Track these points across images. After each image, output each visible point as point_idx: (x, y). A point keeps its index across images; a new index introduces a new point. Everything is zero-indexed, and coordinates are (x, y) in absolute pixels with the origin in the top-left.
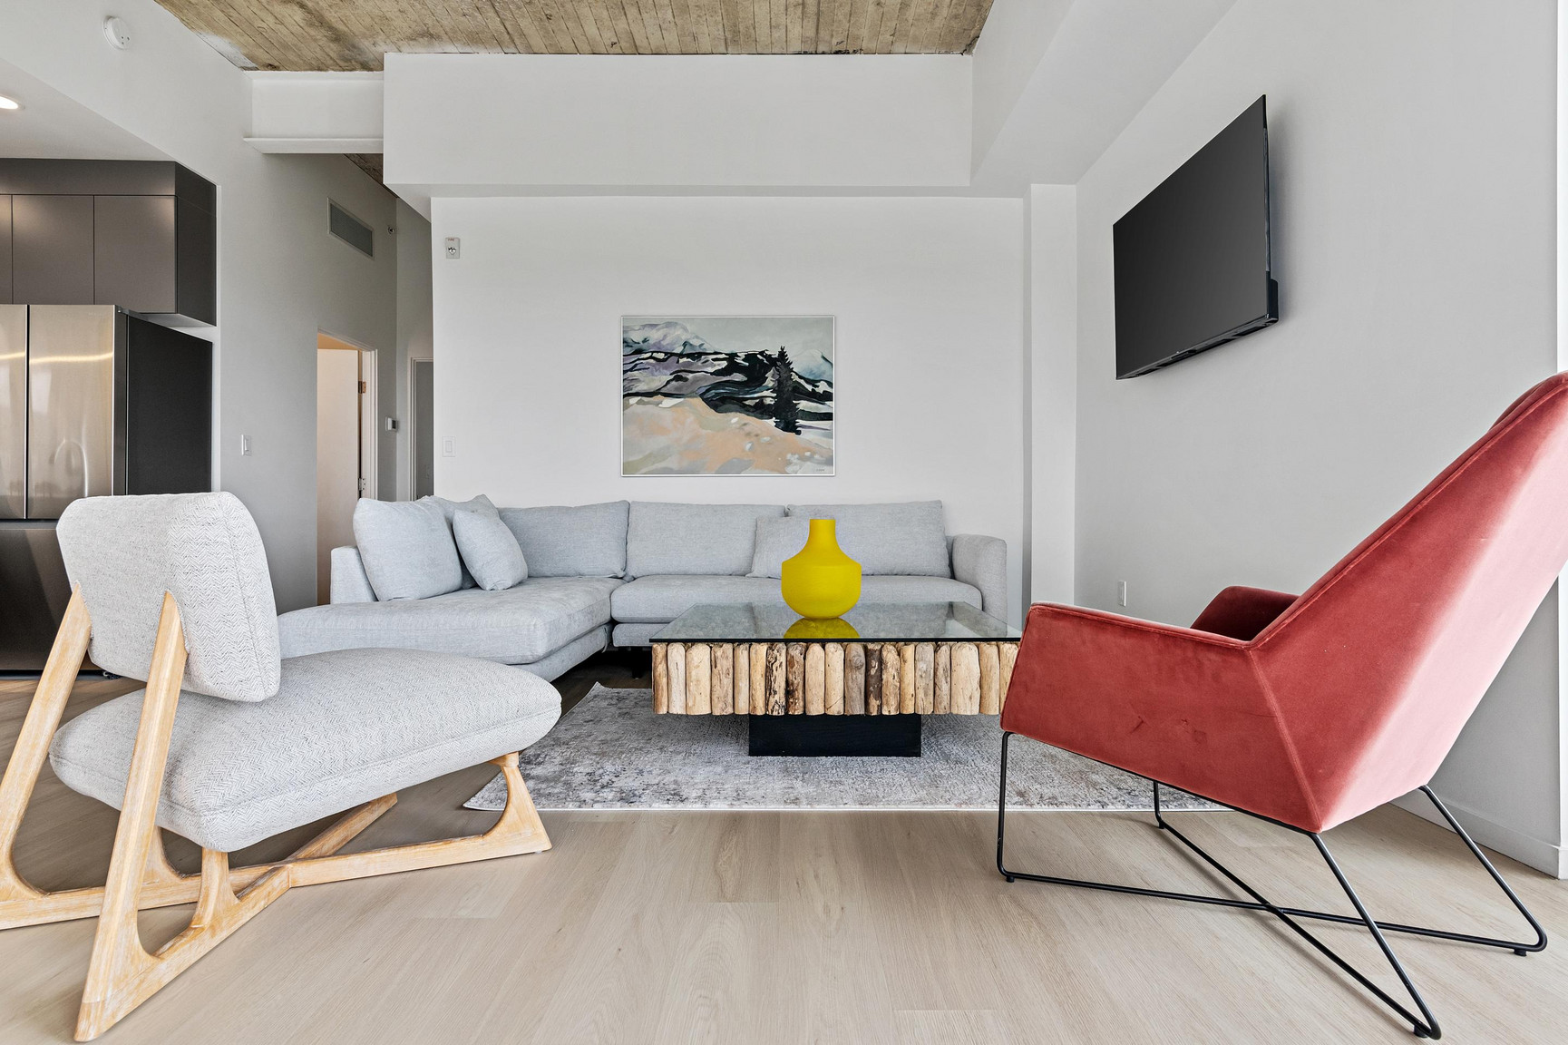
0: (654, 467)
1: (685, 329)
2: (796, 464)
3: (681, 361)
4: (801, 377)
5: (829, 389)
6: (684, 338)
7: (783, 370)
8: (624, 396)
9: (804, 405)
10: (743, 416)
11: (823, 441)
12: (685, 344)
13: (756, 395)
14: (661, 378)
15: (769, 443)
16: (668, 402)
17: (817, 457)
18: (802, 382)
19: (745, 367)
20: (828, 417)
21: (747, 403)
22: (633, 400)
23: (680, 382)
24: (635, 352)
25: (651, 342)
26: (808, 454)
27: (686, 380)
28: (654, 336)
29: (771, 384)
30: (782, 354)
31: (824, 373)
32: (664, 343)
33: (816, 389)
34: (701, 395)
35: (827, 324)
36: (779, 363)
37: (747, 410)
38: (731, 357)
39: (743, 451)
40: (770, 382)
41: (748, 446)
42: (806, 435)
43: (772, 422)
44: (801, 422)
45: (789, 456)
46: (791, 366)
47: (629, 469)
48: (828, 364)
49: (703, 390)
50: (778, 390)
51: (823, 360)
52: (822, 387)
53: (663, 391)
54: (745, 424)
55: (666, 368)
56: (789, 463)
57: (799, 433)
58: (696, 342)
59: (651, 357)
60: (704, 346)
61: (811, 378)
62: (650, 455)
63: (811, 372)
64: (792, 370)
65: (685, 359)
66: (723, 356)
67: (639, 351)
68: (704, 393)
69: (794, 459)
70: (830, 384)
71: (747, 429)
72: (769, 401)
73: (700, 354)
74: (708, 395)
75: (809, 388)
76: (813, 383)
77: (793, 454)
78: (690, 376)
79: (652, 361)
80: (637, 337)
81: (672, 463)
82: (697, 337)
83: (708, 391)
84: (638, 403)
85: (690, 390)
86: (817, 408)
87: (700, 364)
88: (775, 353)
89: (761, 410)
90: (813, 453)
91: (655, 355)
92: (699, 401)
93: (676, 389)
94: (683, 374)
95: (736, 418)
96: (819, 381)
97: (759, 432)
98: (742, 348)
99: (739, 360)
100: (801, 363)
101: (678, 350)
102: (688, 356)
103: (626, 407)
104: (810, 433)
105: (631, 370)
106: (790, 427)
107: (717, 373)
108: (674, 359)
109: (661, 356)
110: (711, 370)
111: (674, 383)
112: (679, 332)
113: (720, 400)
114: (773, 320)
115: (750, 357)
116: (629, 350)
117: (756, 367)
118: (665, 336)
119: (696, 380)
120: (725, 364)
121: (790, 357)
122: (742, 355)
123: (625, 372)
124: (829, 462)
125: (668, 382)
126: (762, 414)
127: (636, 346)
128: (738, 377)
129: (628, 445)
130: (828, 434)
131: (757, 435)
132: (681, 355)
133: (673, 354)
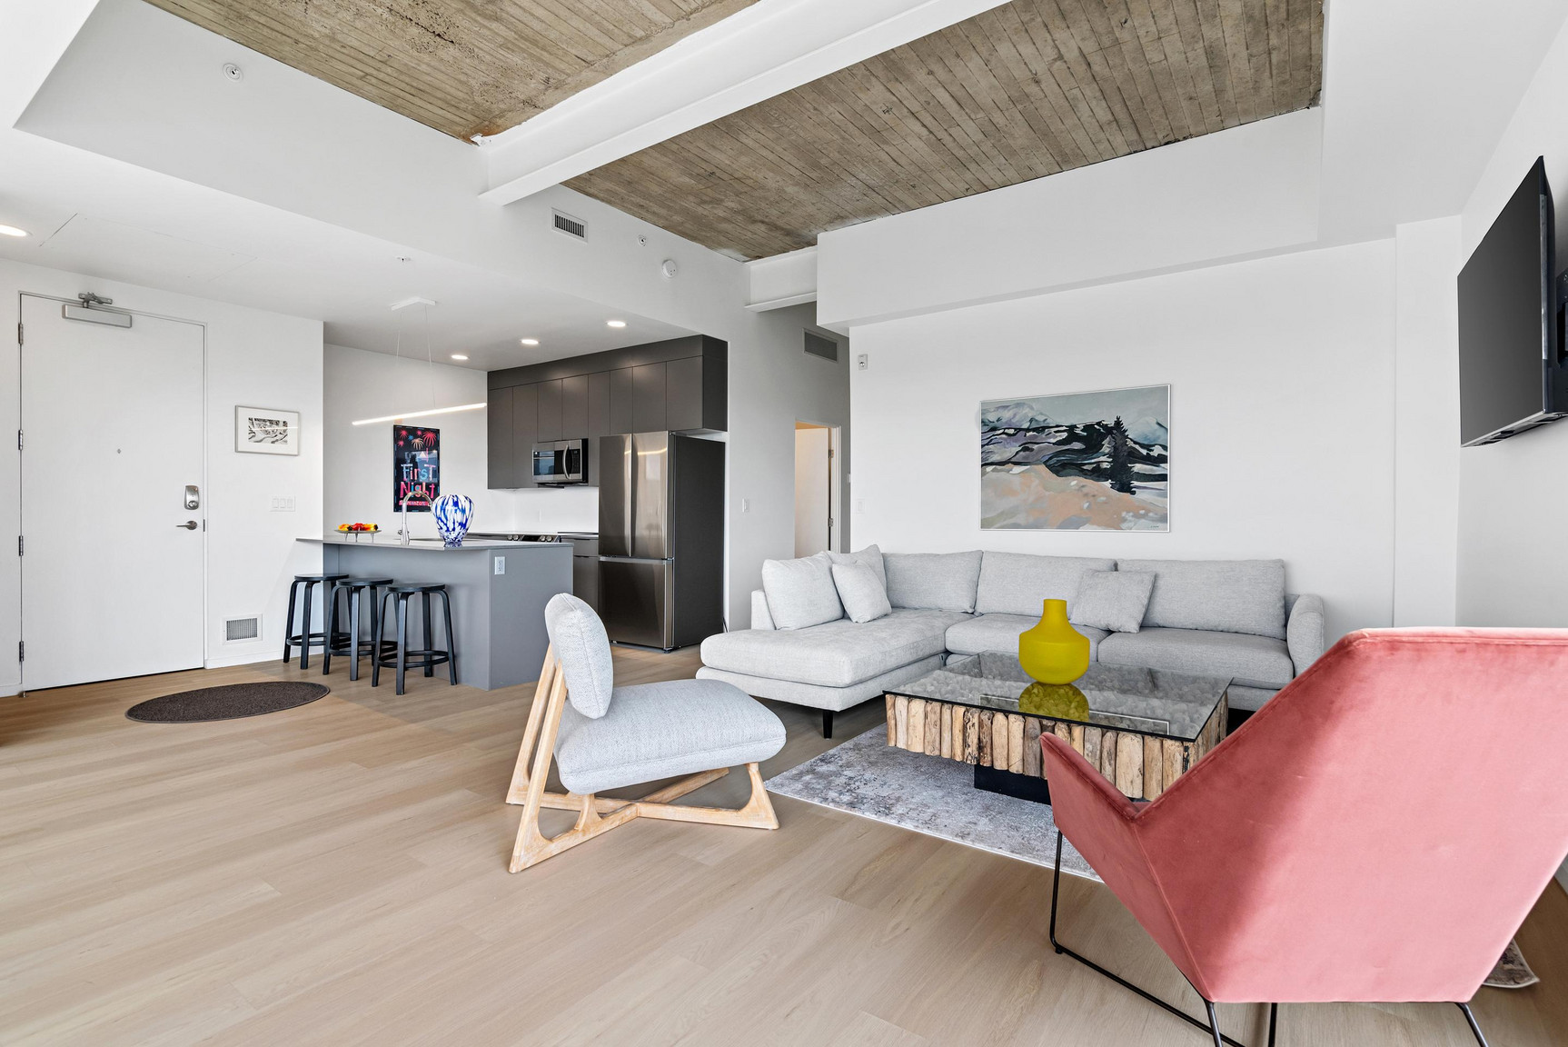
0: (1005, 523)
1: (1032, 408)
2: (1130, 521)
3: (1028, 434)
4: (1135, 443)
5: (1164, 453)
6: (1030, 416)
7: (1119, 437)
8: (982, 466)
9: (1138, 467)
10: (1081, 479)
11: (1158, 501)
12: (1031, 421)
13: (1093, 461)
14: (1012, 449)
15: (1105, 503)
16: (1017, 469)
17: (1151, 514)
18: (1137, 447)
19: (1084, 436)
20: (1163, 478)
21: (1085, 467)
22: (989, 469)
23: (1027, 452)
24: (990, 430)
25: (1003, 420)
26: (1142, 512)
27: (1032, 450)
28: (1006, 415)
29: (1107, 451)
30: (1118, 423)
31: (1159, 437)
32: (1014, 421)
33: (1151, 453)
34: (1045, 463)
35: (1161, 393)
36: (1115, 432)
37: (1085, 474)
38: (1072, 428)
39: (1082, 509)
40: (1106, 448)
41: (1086, 505)
42: (1140, 495)
43: (1108, 484)
44: (1136, 483)
45: (1124, 514)
46: (1126, 434)
47: (986, 524)
48: (1163, 429)
49: (1047, 458)
50: (1114, 455)
51: (1157, 426)
52: (1157, 451)
53: (1013, 460)
54: (1083, 486)
55: (1016, 441)
56: (1124, 520)
57: (1134, 493)
58: (1040, 418)
59: (1003, 433)
60: (1048, 421)
61: (1146, 443)
62: (1002, 513)
63: (1146, 438)
64: (1127, 437)
65: (1031, 433)
66: (1064, 428)
67: (994, 429)
68: (1047, 461)
69: (1129, 516)
70: (1165, 448)
71: (1085, 490)
72: (1105, 465)
73: (1044, 428)
74: (1051, 462)
75: (1144, 452)
76: (1148, 447)
77: (1128, 512)
78: (1035, 447)
79: (1004, 436)
80: (992, 417)
81: (1020, 519)
82: (1042, 414)
83: (1050, 458)
84: (993, 471)
85: (1035, 459)
86: (1152, 470)
87: (1044, 436)
88: (1110, 422)
89: (1098, 474)
90: (1148, 511)
91: (1006, 431)
92: (1042, 468)
93: (1024, 458)
94: (1030, 446)
95: (1074, 482)
96: (1154, 446)
97: (1096, 493)
98: (1080, 420)
99: (1078, 431)
100: (1135, 430)
101: (1026, 426)
102: (1034, 430)
103: (983, 474)
104: (1145, 494)
105: (987, 444)
106: (1125, 487)
107: (1059, 443)
108: (1022, 433)
109: (1012, 431)
110: (1053, 441)
111: (1021, 453)
112: (1026, 410)
113: (1062, 465)
114: (1109, 394)
115: (1088, 428)
116: (986, 429)
117: (1093, 436)
118: (1015, 415)
119: (1041, 450)
120: (1065, 435)
121: (1125, 425)
122: (1081, 427)
123: (983, 446)
124: (1163, 519)
125: (1017, 453)
126: (1098, 477)
127: (992, 425)
128: (1077, 446)
129: (985, 504)
130: (1163, 493)
131: (1094, 496)
132: (1028, 430)
133: (1021, 430)
